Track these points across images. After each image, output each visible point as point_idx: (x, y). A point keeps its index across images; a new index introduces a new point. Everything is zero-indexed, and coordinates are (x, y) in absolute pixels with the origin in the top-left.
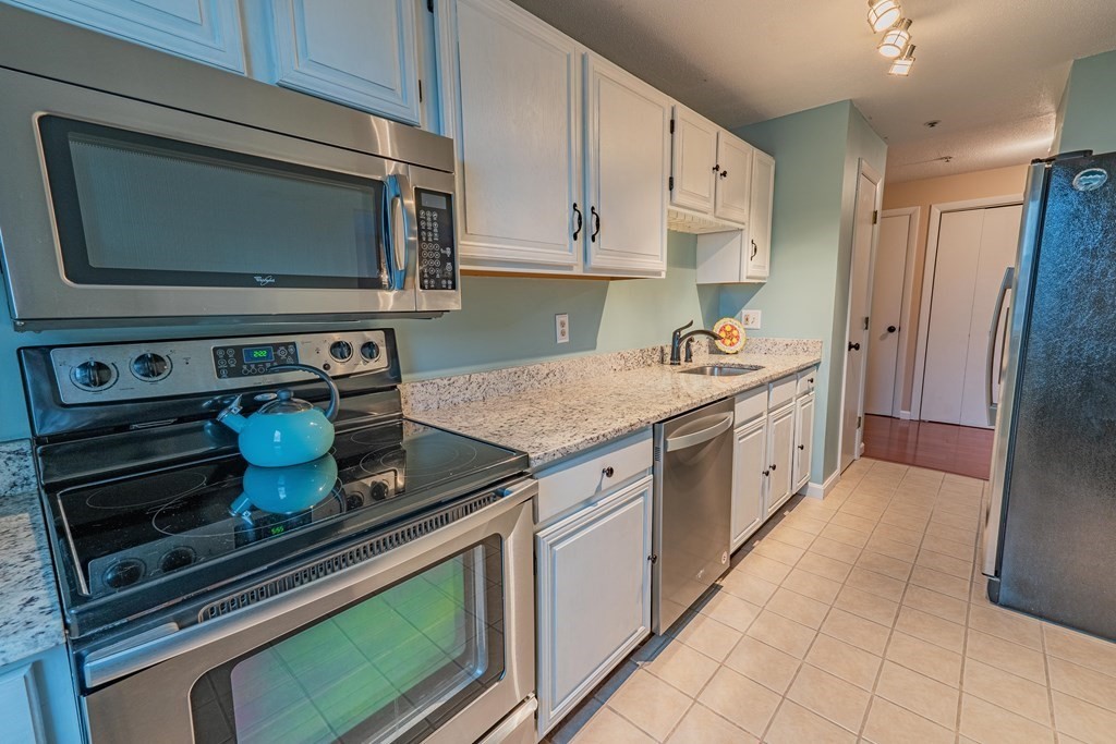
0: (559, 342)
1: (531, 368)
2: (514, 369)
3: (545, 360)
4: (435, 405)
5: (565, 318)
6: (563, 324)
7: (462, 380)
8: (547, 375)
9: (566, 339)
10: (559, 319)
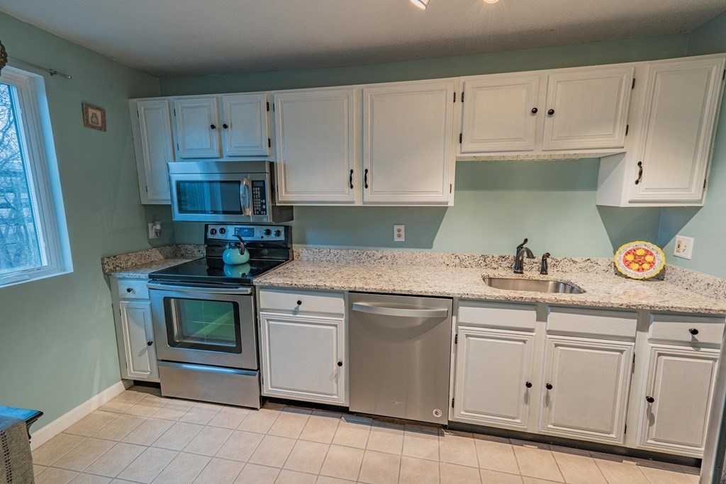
0: (395, 240)
1: (368, 252)
2: (357, 251)
3: (381, 249)
4: (312, 259)
5: (402, 227)
6: (399, 230)
7: (325, 251)
8: (381, 258)
9: (402, 239)
10: (396, 227)
